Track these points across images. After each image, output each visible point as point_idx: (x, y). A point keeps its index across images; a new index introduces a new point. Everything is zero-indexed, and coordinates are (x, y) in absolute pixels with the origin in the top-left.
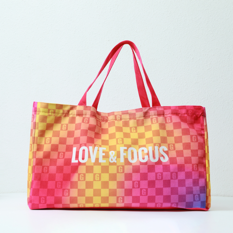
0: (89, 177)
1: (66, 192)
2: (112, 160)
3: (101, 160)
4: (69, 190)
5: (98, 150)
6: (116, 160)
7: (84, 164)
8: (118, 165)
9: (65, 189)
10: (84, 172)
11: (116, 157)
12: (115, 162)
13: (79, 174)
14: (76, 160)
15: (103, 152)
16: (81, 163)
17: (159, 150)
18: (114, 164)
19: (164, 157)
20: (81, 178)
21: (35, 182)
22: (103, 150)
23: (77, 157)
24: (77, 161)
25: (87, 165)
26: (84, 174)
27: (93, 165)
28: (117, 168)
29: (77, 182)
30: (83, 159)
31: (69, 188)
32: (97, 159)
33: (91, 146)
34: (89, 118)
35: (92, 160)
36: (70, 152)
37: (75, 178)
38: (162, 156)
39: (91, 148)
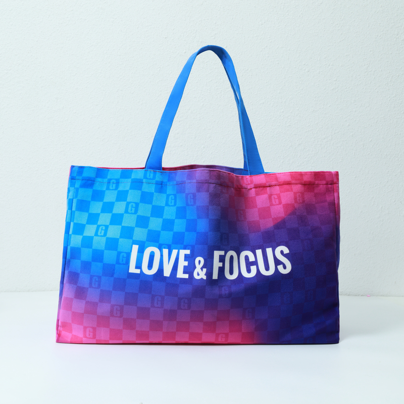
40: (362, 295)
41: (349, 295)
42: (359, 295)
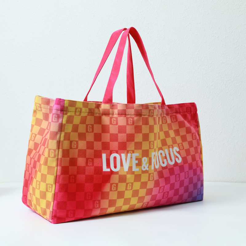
0: (122, 187)
1: (97, 203)
2: (144, 168)
3: (135, 169)
4: (99, 201)
5: (131, 158)
6: (148, 167)
7: (117, 173)
8: (149, 172)
9: (95, 201)
10: (117, 181)
11: (148, 165)
12: (148, 169)
13: (111, 184)
14: (107, 168)
15: (136, 159)
16: (113, 171)
17: (173, 152)
18: (146, 172)
19: (178, 158)
20: (113, 188)
21: (60, 194)
22: (136, 156)
23: (108, 165)
24: (109, 170)
25: (120, 173)
26: (117, 184)
27: (125, 174)
28: (149, 176)
29: (109, 192)
30: (115, 167)
31: (100, 198)
32: (130, 168)
33: (123, 153)
34: (117, 118)
35: (124, 169)
36: (100, 159)
37: (107, 188)
38: (177, 157)
39: (123, 155)
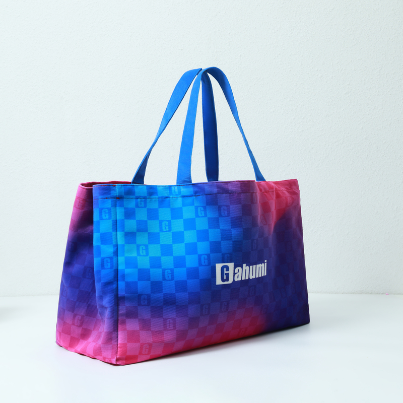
40: (382, 294)
41: (371, 294)
42: (380, 294)
